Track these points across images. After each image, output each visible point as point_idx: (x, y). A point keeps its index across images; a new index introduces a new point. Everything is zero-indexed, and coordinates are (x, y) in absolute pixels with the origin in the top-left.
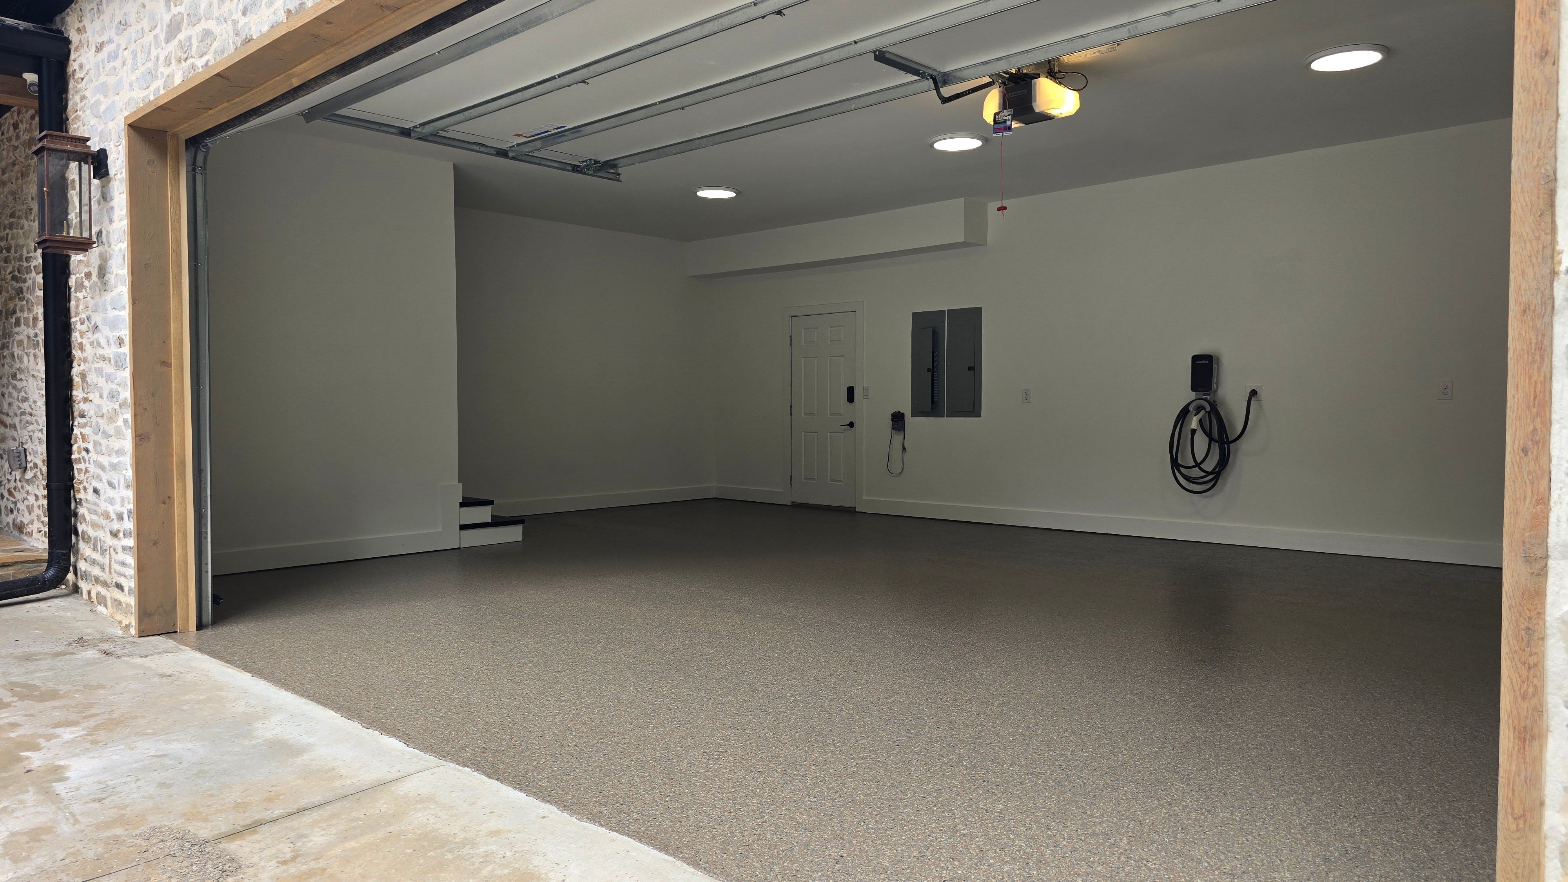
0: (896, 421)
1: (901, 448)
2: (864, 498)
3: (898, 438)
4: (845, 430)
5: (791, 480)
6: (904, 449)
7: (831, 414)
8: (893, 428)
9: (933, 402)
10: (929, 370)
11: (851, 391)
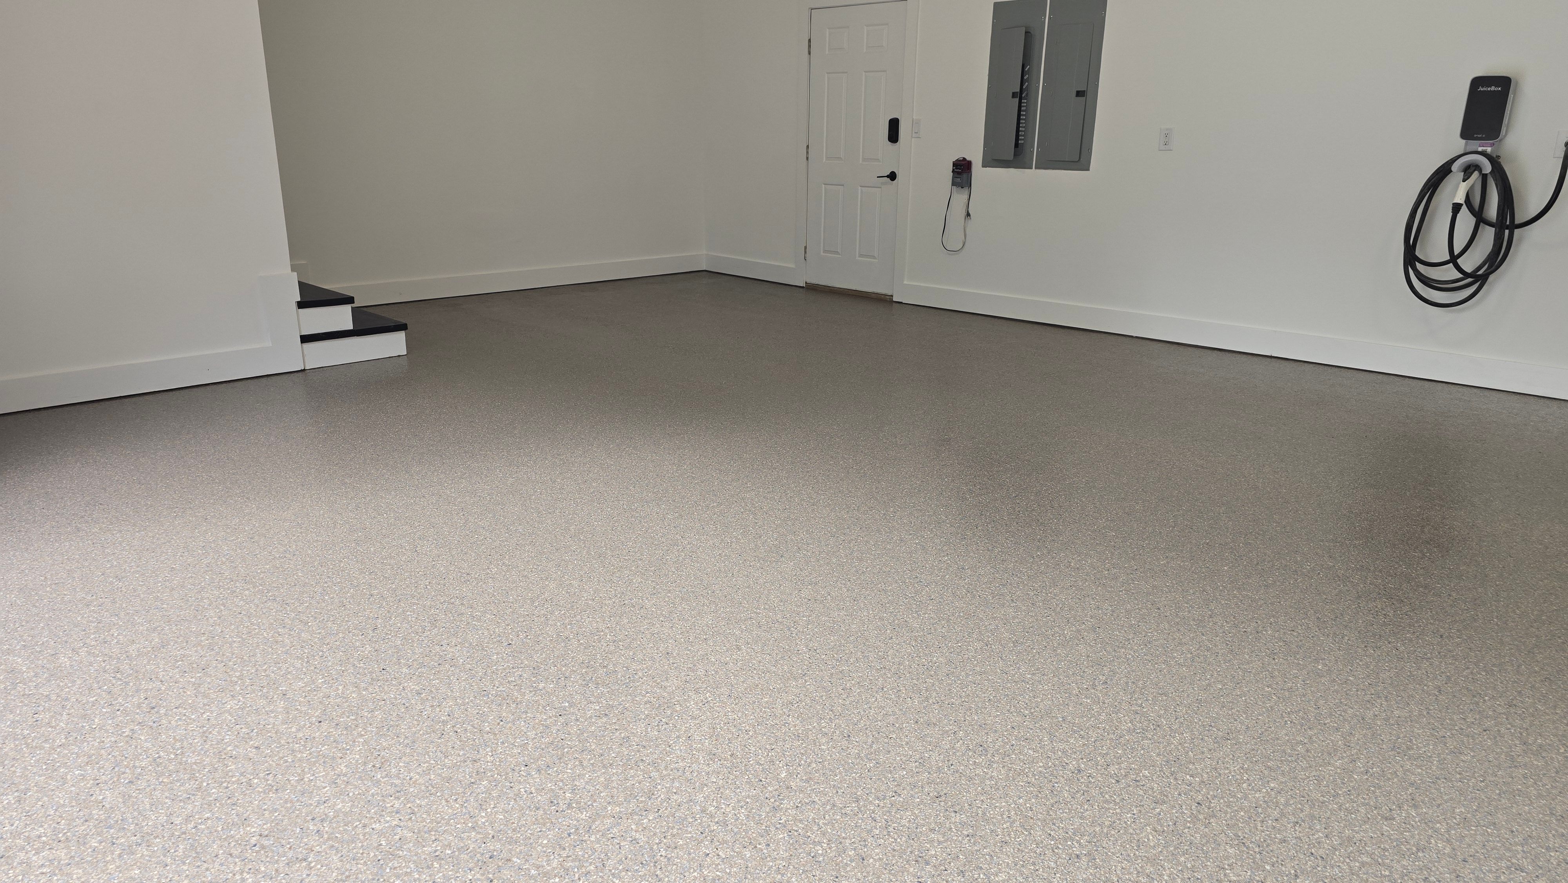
0: (959, 173)
1: (964, 213)
2: (905, 282)
3: (960, 197)
4: (883, 184)
5: (805, 252)
6: (968, 215)
7: (864, 160)
8: (954, 184)
9: (1017, 145)
10: (1014, 95)
11: (894, 125)
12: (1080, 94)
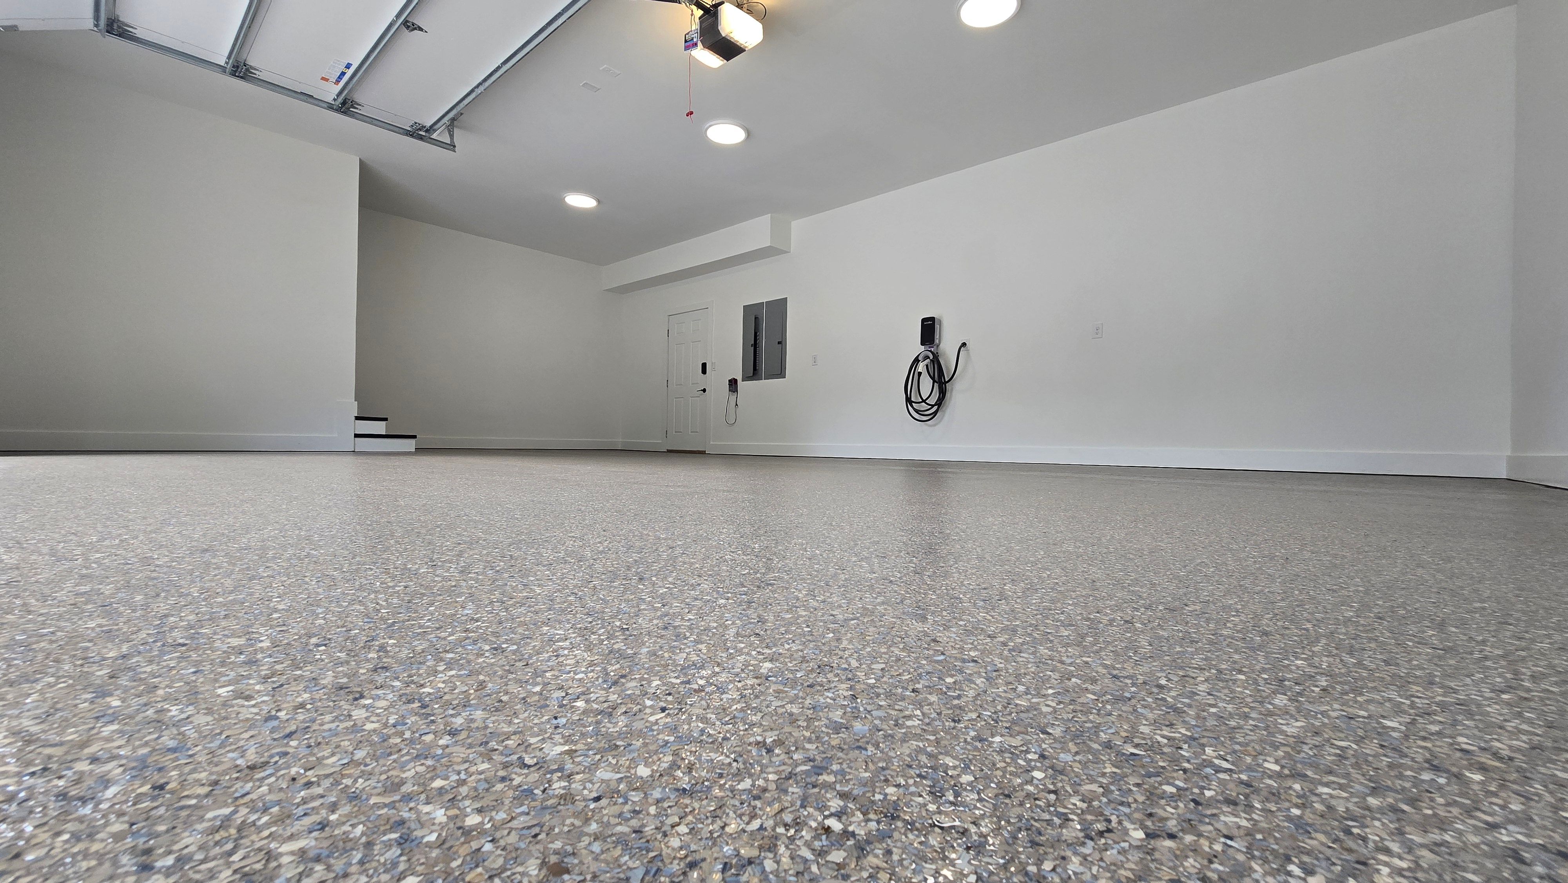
0: (731, 385)
1: (735, 404)
2: (711, 443)
3: (733, 397)
4: (700, 395)
7: (691, 383)
8: (730, 391)
9: (755, 370)
10: (752, 346)
11: (704, 366)
12: (779, 343)
